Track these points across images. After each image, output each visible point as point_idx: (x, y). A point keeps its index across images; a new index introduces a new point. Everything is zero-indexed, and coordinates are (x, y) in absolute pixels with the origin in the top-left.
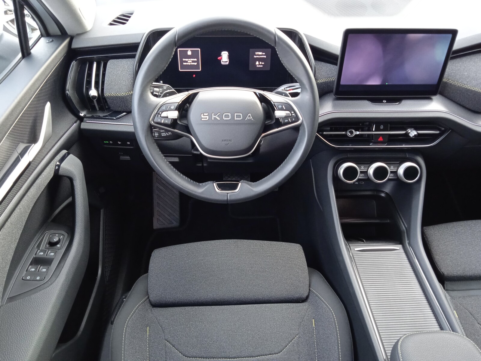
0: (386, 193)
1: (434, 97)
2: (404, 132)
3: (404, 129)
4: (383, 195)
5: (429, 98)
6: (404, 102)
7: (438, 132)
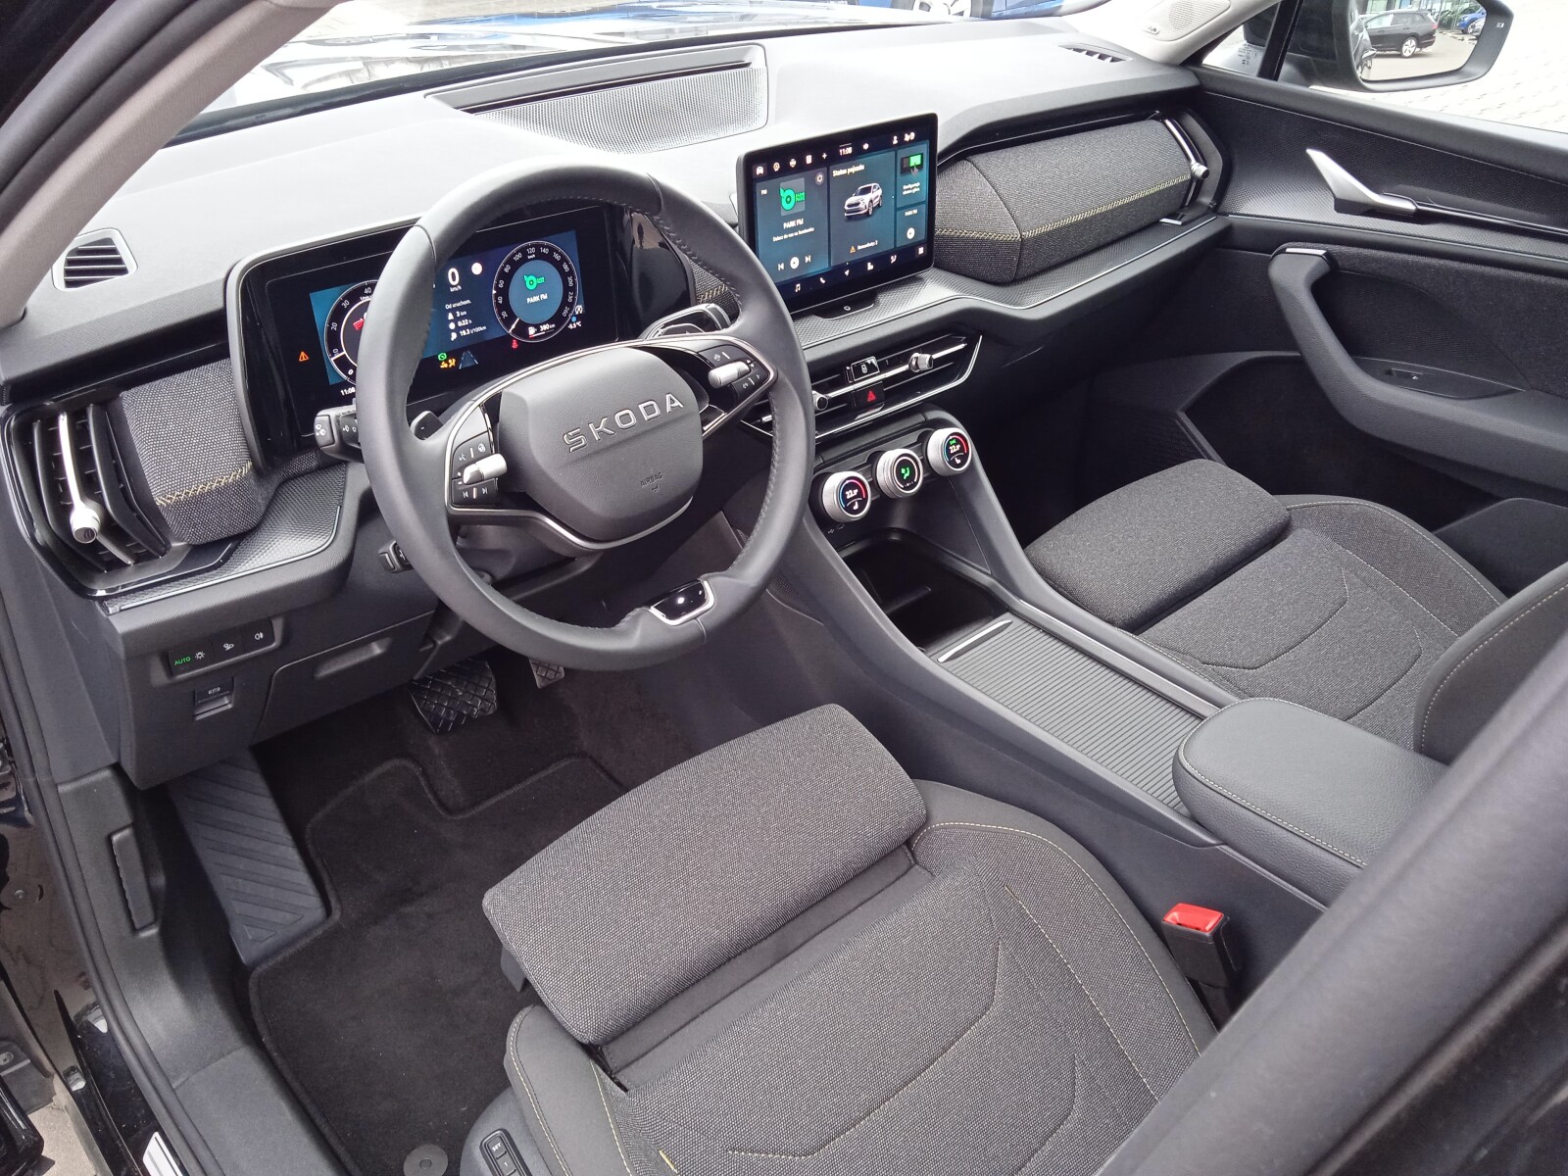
0: (899, 531)
1: (923, 274)
2: (907, 366)
3: (905, 359)
4: (895, 537)
5: (916, 280)
6: (883, 299)
7: (961, 346)
